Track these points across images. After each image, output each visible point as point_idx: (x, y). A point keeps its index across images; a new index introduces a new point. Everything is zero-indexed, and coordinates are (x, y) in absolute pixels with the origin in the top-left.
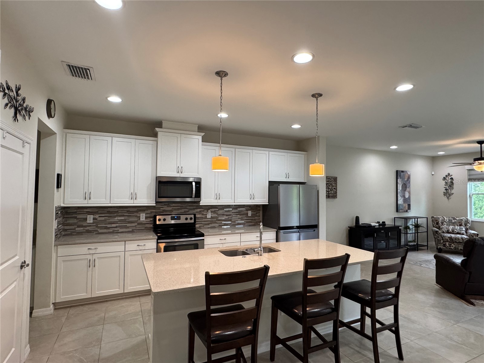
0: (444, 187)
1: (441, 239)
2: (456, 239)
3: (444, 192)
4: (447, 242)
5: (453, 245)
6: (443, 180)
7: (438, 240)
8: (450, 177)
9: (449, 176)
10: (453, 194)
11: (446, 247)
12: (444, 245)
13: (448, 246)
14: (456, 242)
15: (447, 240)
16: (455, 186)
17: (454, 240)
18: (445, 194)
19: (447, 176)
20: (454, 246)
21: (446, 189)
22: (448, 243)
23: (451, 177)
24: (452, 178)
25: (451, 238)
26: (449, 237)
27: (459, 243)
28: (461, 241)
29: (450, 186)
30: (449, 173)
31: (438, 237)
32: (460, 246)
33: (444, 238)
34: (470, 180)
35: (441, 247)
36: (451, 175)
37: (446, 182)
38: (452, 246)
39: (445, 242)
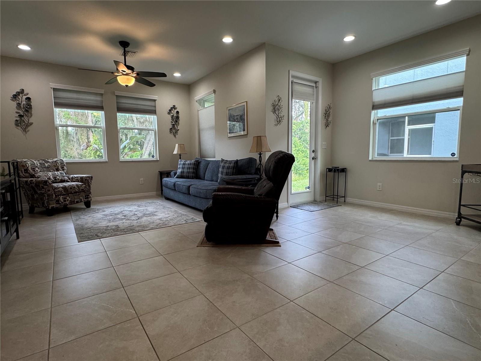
0: (17, 112)
1: (53, 193)
2: (71, 188)
3: (17, 120)
4: (60, 195)
5: (68, 198)
6: (12, 100)
7: (48, 195)
8: (24, 97)
9: (22, 93)
10: (32, 124)
11: (59, 204)
12: (58, 202)
13: (63, 201)
14: (71, 193)
15: (61, 192)
16: (33, 111)
17: (70, 190)
18: (17, 123)
19: (18, 94)
20: (70, 199)
21: (21, 116)
22: (62, 196)
23: (27, 96)
24: (29, 99)
25: (65, 188)
26: (62, 187)
27: (75, 193)
28: (77, 191)
29: (27, 111)
30: (23, 90)
31: (49, 190)
32: (76, 197)
33: (56, 190)
34: (58, 105)
35: (54, 205)
36: (25, 92)
37: (19, 103)
38: (68, 200)
39: (58, 196)
